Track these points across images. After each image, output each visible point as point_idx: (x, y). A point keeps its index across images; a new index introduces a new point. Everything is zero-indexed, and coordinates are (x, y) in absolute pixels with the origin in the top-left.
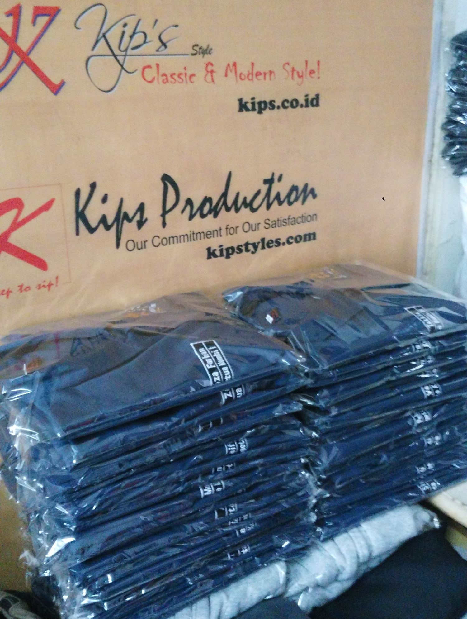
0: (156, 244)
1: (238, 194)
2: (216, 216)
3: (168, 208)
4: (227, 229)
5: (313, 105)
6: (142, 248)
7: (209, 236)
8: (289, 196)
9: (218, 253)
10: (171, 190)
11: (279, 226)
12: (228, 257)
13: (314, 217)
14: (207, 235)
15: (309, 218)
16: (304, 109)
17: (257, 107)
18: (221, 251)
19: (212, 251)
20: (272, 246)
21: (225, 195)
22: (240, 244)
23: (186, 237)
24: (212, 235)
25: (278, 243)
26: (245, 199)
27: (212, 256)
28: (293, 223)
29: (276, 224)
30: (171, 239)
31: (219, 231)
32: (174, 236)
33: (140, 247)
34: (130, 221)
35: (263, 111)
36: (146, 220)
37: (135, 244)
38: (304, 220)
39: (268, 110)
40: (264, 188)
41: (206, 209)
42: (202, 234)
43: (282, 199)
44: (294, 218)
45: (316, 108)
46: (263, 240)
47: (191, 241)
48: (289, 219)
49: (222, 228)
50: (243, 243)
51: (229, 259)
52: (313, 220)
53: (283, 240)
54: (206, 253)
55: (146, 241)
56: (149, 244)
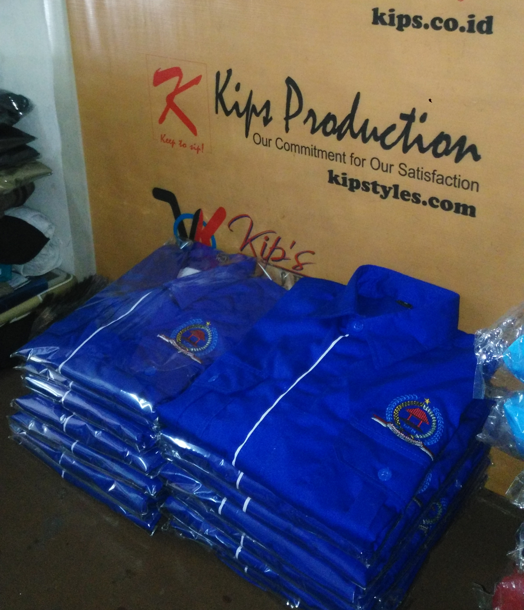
0: (280, 147)
1: (367, 121)
2: (340, 137)
3: (291, 113)
4: (352, 157)
5: (481, 31)
6: (266, 145)
7: (331, 158)
8: (435, 143)
9: (340, 180)
10: (294, 94)
11: (418, 178)
12: (352, 189)
13: (473, 185)
14: (329, 156)
15: (465, 184)
16: (465, 33)
17: (396, 21)
18: (344, 179)
19: (334, 176)
20: (408, 200)
21: (351, 117)
22: (367, 181)
23: (307, 149)
24: (335, 158)
25: (416, 198)
26: (375, 130)
27: (334, 182)
28: (440, 181)
29: (415, 173)
30: (293, 146)
31: (342, 157)
32: (296, 144)
33: (265, 143)
34: (258, 115)
35: (404, 28)
36: (271, 118)
37: (261, 140)
38: (457, 184)
39: (410, 27)
40: (401, 125)
41: (330, 126)
42: (324, 153)
43: (426, 144)
44: (441, 175)
45: (485, 35)
46: (396, 187)
47: (312, 155)
48: (434, 174)
49: (345, 154)
50: (370, 181)
51: (352, 193)
52: (472, 190)
53: (425, 197)
54: (327, 175)
55: (270, 140)
56: (273, 143)
